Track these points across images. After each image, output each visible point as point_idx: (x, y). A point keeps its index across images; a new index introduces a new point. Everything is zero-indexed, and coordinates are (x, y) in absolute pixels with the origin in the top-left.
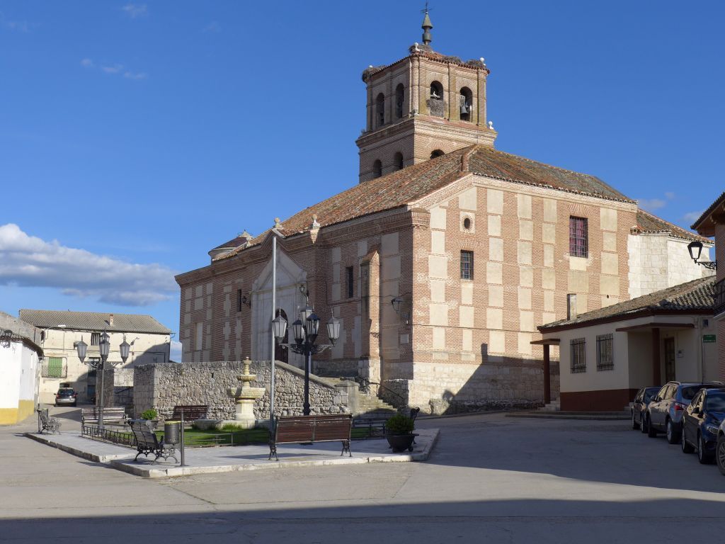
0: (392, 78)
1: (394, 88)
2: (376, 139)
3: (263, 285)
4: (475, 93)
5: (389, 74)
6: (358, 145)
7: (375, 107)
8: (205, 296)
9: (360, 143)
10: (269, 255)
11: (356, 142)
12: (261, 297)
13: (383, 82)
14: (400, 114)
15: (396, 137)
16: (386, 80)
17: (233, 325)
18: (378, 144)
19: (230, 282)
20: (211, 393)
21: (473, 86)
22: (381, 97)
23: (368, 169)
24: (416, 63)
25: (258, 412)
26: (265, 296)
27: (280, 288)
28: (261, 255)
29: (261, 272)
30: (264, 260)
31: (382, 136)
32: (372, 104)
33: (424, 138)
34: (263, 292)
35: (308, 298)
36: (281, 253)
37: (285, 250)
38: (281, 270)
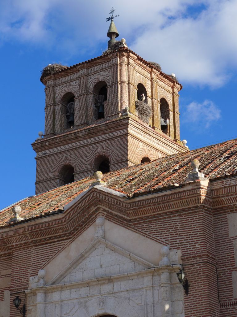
0: (87, 75)
1: (91, 87)
5: (83, 72)
6: (35, 149)
7: (58, 108)
9: (38, 146)
10: (75, 230)
11: (33, 145)
13: (72, 80)
14: (100, 115)
15: (98, 138)
16: (79, 78)
18: (67, 147)
21: (169, 100)
22: (69, 98)
23: (51, 175)
24: (125, 59)
26: (66, 294)
27: (110, 280)
28: (60, 229)
29: (53, 258)
30: (60, 238)
31: (77, 138)
32: (54, 104)
33: (136, 141)
34: (62, 289)
35: (187, 293)
36: (109, 225)
37: (121, 217)
38: (107, 251)
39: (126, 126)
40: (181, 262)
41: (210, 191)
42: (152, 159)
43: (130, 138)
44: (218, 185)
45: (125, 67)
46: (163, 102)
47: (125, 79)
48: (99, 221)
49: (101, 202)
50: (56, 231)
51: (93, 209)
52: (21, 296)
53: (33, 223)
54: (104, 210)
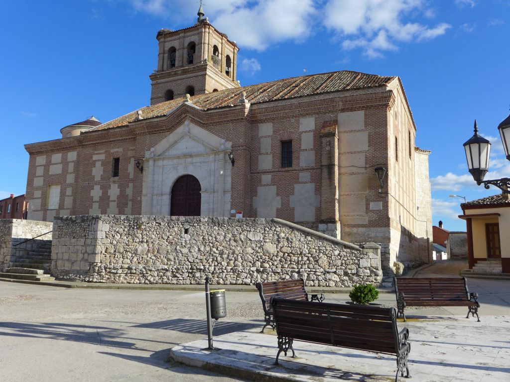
0: (184, 37)
1: (186, 45)
2: (169, 75)
3: (164, 152)
4: (232, 61)
5: (182, 35)
6: (151, 79)
7: (166, 55)
8: (65, 162)
9: (153, 77)
10: (172, 127)
11: (150, 76)
12: (160, 163)
13: (175, 40)
14: (191, 62)
15: (189, 75)
16: (179, 38)
17: (105, 189)
18: (171, 79)
19: (103, 151)
20: (185, 251)
21: (231, 57)
22: (173, 50)
23: (160, 95)
24: (207, 30)
25: (255, 274)
26: (166, 162)
27: (191, 156)
28: (164, 126)
29: (159, 141)
30: (164, 131)
31: (176, 74)
32: (164, 53)
33: (211, 79)
34: (164, 159)
35: (233, 165)
36: (192, 125)
37: (199, 122)
38: (190, 140)
39: (205, 69)
40: (231, 149)
41: (251, 110)
42: (219, 90)
43: (207, 77)
44: (255, 107)
45: (207, 34)
46: (228, 57)
47: (207, 42)
48: (186, 123)
49: (188, 112)
50: (161, 127)
51: (183, 116)
52: (140, 161)
53: (148, 121)
54: (190, 117)
